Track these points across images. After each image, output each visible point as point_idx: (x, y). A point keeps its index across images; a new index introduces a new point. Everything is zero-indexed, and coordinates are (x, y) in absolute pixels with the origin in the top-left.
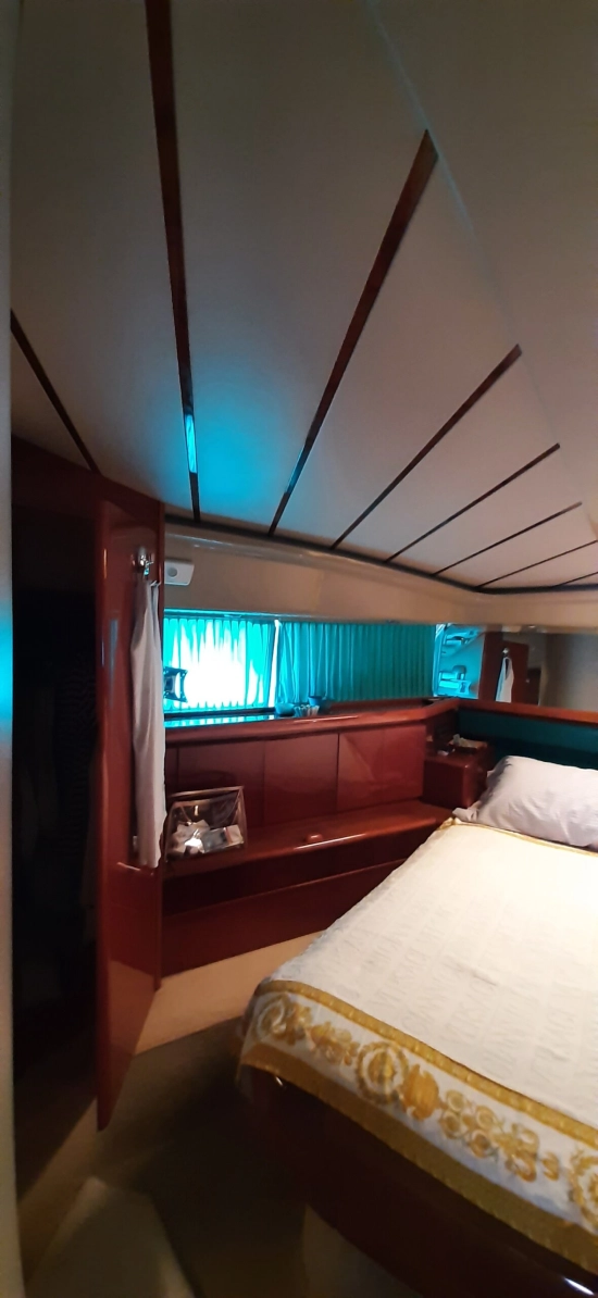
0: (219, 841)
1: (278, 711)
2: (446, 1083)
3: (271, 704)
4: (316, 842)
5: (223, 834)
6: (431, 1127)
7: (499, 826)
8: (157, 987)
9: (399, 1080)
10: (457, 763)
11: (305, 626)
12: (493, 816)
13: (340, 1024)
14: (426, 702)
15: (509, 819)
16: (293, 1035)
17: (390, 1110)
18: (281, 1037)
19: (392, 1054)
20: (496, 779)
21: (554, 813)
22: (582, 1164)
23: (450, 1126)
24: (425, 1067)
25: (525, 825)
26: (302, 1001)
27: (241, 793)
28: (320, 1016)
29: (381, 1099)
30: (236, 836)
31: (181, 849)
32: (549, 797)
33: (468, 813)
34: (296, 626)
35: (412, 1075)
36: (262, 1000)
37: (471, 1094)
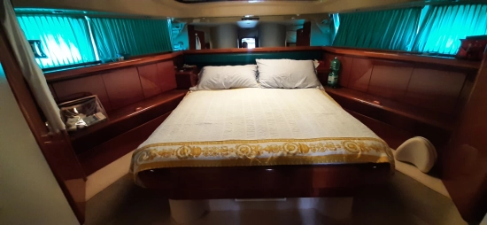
0: (93, 120)
1: (103, 62)
2: (202, 147)
3: (98, 59)
4: (140, 110)
5: (94, 117)
6: (201, 156)
7: (205, 89)
8: (85, 180)
9: (189, 151)
10: (187, 73)
11: (104, 20)
12: (203, 87)
13: (167, 148)
14: (171, 52)
15: (207, 86)
16: (152, 157)
17: (189, 159)
18: (148, 159)
19: (186, 147)
20: (201, 76)
21: (220, 80)
22: (237, 147)
23: (206, 154)
24: (196, 146)
25: (213, 87)
26: (151, 148)
27: (97, 98)
28: (160, 149)
29: (186, 157)
30: (101, 116)
31: (74, 127)
32: (218, 76)
33: (194, 88)
34: (99, 20)
35: (193, 150)
36: (136, 157)
37: (209, 146)
